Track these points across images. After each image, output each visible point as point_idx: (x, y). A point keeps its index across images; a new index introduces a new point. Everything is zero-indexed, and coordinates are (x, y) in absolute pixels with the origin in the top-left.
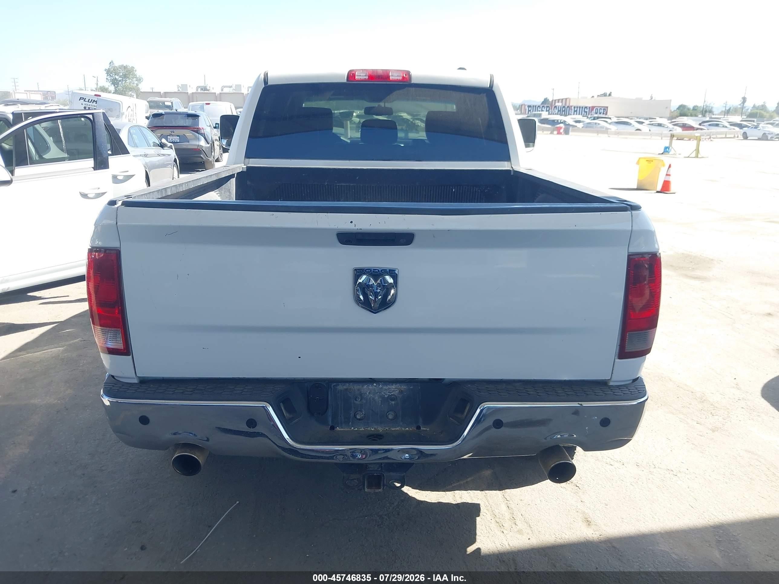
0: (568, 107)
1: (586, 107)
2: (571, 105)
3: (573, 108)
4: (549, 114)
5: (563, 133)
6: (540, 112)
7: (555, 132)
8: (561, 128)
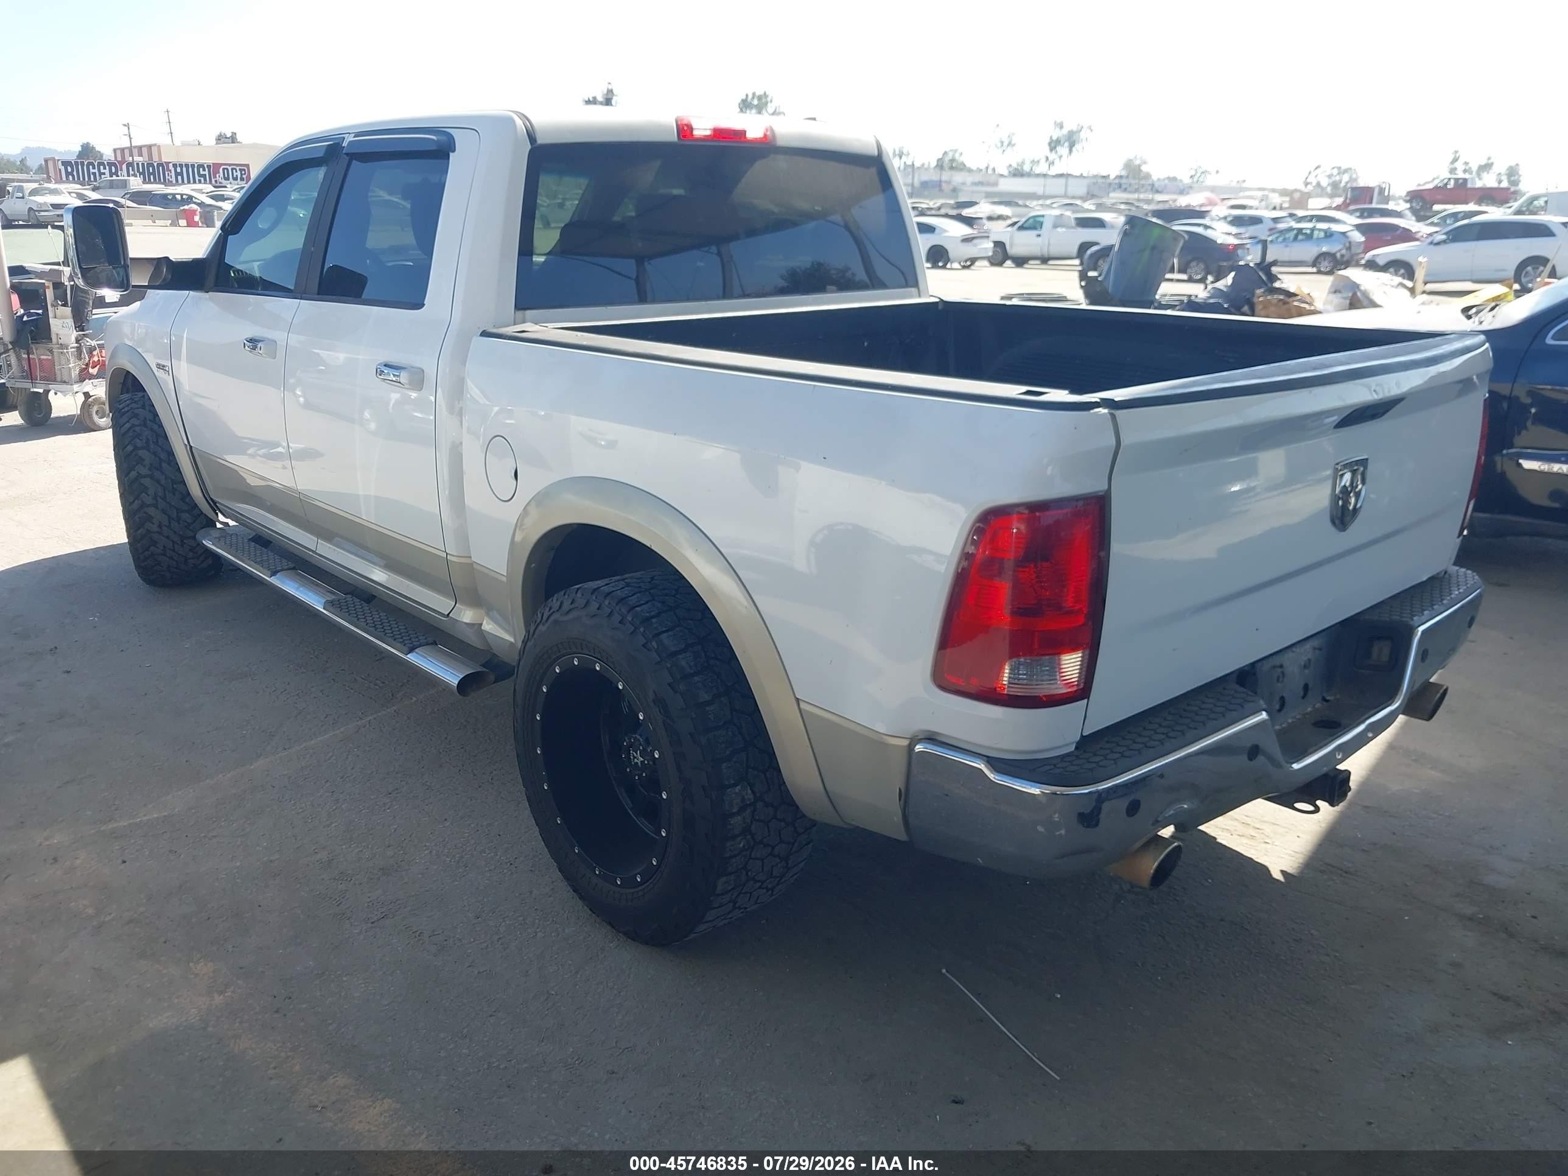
0: (159, 165)
1: (201, 166)
2: (164, 160)
3: (171, 165)
4: (144, 182)
5: (200, 224)
6: (126, 178)
7: (183, 222)
8: (194, 212)
